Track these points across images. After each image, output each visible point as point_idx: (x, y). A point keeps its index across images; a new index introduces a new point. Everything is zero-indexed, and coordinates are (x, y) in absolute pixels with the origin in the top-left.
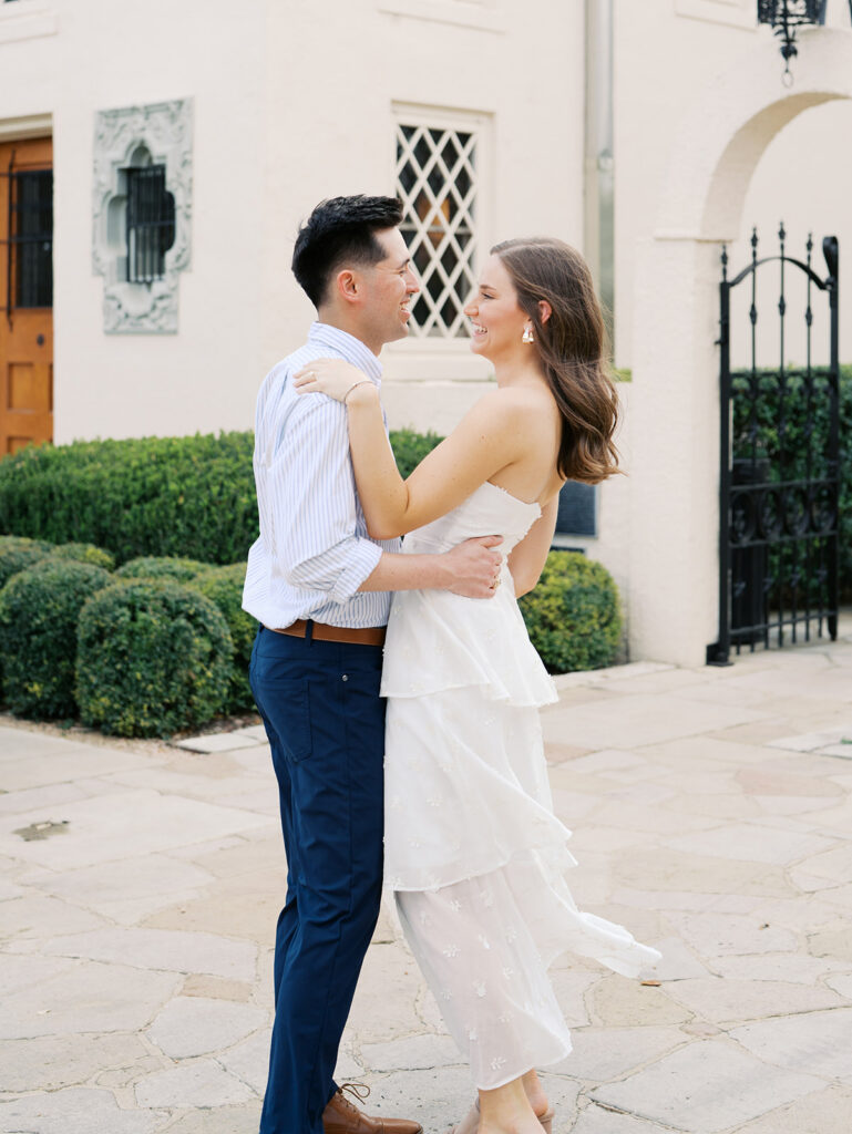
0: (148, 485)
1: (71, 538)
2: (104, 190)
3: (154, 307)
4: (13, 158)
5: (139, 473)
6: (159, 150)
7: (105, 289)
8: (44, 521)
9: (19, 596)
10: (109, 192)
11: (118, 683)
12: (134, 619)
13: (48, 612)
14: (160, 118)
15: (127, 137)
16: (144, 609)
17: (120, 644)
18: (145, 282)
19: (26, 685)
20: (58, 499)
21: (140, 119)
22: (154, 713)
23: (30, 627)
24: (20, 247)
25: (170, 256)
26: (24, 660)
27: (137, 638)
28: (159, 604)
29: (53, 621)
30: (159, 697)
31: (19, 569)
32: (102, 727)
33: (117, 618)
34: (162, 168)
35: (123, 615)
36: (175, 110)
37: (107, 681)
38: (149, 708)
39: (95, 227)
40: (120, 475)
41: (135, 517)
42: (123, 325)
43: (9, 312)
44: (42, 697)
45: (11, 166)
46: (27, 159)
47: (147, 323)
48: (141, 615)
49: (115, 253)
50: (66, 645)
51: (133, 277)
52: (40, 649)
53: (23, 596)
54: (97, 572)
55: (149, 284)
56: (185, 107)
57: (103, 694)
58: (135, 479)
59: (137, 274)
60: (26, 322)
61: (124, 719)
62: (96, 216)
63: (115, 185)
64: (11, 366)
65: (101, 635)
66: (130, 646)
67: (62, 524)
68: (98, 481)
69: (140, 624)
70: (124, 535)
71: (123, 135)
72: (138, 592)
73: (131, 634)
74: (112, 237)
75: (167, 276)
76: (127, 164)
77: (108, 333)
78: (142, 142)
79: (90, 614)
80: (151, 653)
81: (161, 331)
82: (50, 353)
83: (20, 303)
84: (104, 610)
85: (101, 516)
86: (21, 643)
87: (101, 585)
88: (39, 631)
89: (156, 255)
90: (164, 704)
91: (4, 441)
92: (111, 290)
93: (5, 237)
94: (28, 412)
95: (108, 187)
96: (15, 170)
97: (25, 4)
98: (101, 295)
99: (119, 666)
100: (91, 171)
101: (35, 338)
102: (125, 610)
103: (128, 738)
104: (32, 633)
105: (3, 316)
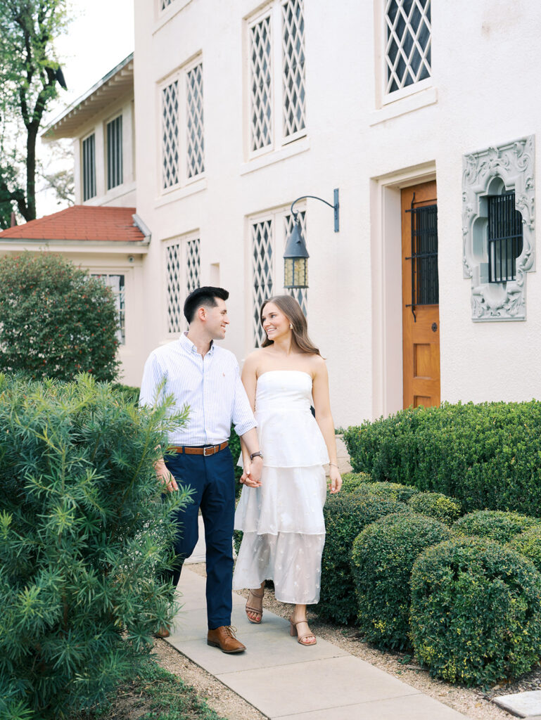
0: (487, 446)
1: (431, 488)
2: (471, 214)
3: (508, 301)
4: (414, 198)
5: (481, 436)
6: (510, 179)
7: (472, 288)
8: (412, 470)
9: (366, 546)
10: (475, 215)
11: (442, 634)
12: (456, 578)
13: (389, 561)
14: (509, 155)
15: (486, 172)
16: (465, 570)
17: (442, 600)
18: (501, 281)
19: (374, 621)
20: (422, 454)
21: (495, 157)
22: (474, 667)
23: (375, 573)
24: (420, 260)
25: (519, 261)
26: (371, 599)
27: (458, 596)
28: (479, 565)
29: (393, 569)
30: (478, 652)
31: (374, 519)
32: (431, 670)
33: (442, 577)
34: (512, 194)
35: (446, 574)
36: (521, 146)
37: (432, 632)
38: (468, 661)
39: (465, 242)
40: (466, 437)
41: (476, 473)
42: (487, 315)
43: (414, 309)
44: (386, 633)
45: (413, 204)
46: (422, 197)
47: (503, 313)
48: (463, 575)
49: (479, 262)
50: (402, 594)
51: (493, 280)
52: (384, 592)
53: (369, 546)
54: (434, 527)
55: (504, 283)
56: (528, 143)
57: (429, 644)
58: (477, 441)
59: (496, 278)
60: (423, 313)
61: (447, 668)
62: (465, 234)
63: (478, 209)
64: (416, 345)
65: (427, 590)
66: (452, 603)
67: (424, 473)
68: (449, 441)
69: (460, 583)
70: (467, 488)
71: (482, 173)
72: (461, 551)
73: (453, 591)
74: (477, 250)
75: (517, 277)
76: (486, 194)
77: (476, 321)
78: (497, 174)
79: (420, 569)
80: (470, 611)
81: (513, 319)
82: (438, 336)
83: (420, 302)
84: (430, 568)
85: (451, 471)
86: (369, 586)
87: (436, 540)
88: (381, 577)
89: (509, 261)
90: (482, 658)
91: (413, 399)
92: (477, 289)
93: (409, 255)
94: (427, 378)
95: (474, 212)
96: (416, 206)
97: (418, 85)
98: (470, 292)
99: (442, 620)
100: (461, 200)
101: (431, 326)
102: (448, 569)
103: (452, 684)
104: (376, 579)
105: (410, 309)
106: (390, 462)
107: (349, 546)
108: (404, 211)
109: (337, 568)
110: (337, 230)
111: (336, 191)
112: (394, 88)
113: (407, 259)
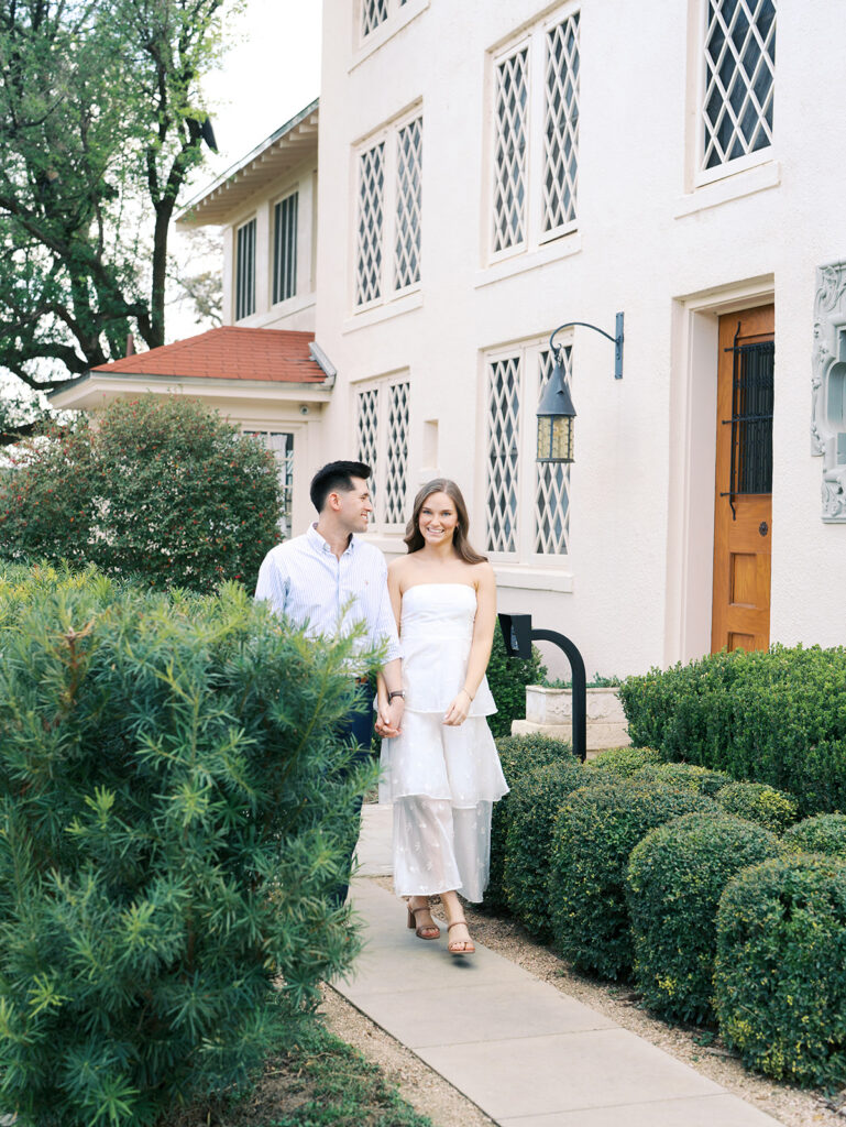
0: (840, 715)
1: (752, 775)
2: (826, 357)
4: (739, 330)
5: (832, 699)
7: (825, 471)
8: (723, 747)
9: (650, 861)
10: (833, 359)
11: (763, 1003)
12: (787, 916)
13: (684, 886)
16: (802, 905)
17: (765, 950)
19: (658, 977)
20: (739, 723)
22: (812, 1056)
23: (663, 903)
24: (744, 425)
26: (655, 943)
27: (790, 944)
28: (824, 898)
29: (691, 898)
30: (819, 1033)
31: (663, 820)
32: (744, 1057)
33: (765, 914)
35: (772, 910)
37: (749, 999)
38: (804, 1047)
39: (815, 400)
40: (809, 699)
41: (822, 756)
42: (843, 513)
43: (732, 499)
44: (676, 996)
45: (736, 340)
46: (751, 329)
48: (798, 913)
49: (835, 431)
50: (704, 938)
52: (675, 933)
53: (655, 861)
54: (756, 836)
57: (743, 1017)
58: (825, 707)
60: (746, 507)
61: (770, 1056)
62: (816, 388)
63: (837, 350)
64: (734, 555)
65: (743, 933)
66: (780, 955)
67: (742, 753)
68: (782, 705)
69: (793, 926)
70: (807, 778)
72: (797, 876)
73: (783, 938)
74: (834, 413)
77: (827, 522)
79: (732, 900)
80: (808, 969)
82: (769, 543)
83: (744, 489)
84: (748, 899)
85: (784, 750)
86: (653, 922)
87: (758, 856)
88: (672, 910)
90: (825, 1043)
91: (725, 638)
92: (832, 473)
93: (729, 417)
94: (750, 607)
95: (831, 354)
96: (741, 343)
97: (750, 158)
98: (821, 478)
99: (765, 981)
100: (812, 335)
101: (758, 526)
102: (775, 903)
103: (776, 1082)
104: (664, 912)
105: (726, 500)
106: (689, 733)
107: (624, 859)
108: (723, 350)
109: (604, 893)
110: (619, 376)
111: (620, 317)
112: (713, 161)
113: (724, 423)
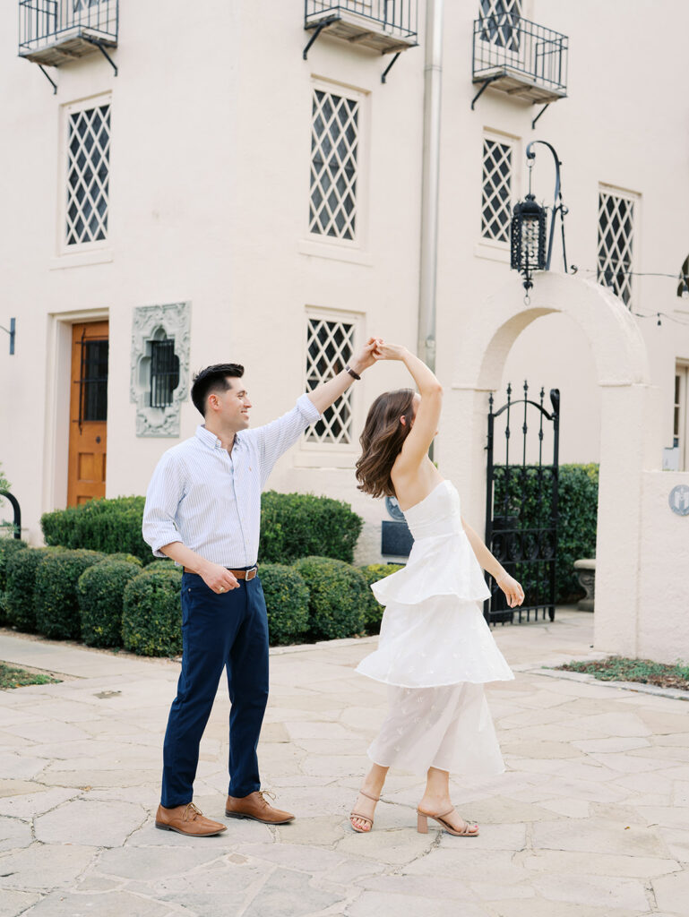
1: (120, 551)
2: (138, 353)
3: (166, 422)
4: (84, 333)
6: (171, 331)
7: (138, 411)
8: (102, 542)
9: (91, 579)
10: (141, 355)
11: (145, 626)
12: (155, 591)
13: (107, 588)
14: (171, 313)
15: (152, 323)
16: (160, 586)
17: (147, 605)
18: (160, 407)
19: (94, 628)
20: (110, 529)
21: (160, 313)
22: (165, 643)
23: (97, 596)
24: (87, 384)
25: (176, 392)
26: (93, 614)
27: (157, 602)
28: (169, 584)
29: (110, 593)
30: (168, 634)
31: (91, 565)
32: (136, 651)
33: (146, 591)
34: (172, 341)
35: (149, 589)
36: (181, 308)
37: (139, 625)
38: (162, 640)
39: (132, 375)
42: (147, 432)
43: (80, 424)
44: (103, 635)
45: (83, 338)
46: (93, 334)
47: (161, 431)
48: (159, 590)
49: (143, 390)
51: (154, 405)
52: (102, 608)
53: (94, 579)
54: (134, 568)
55: (163, 408)
56: (186, 308)
57: (137, 632)
59: (156, 402)
60: (90, 429)
61: (148, 646)
62: (133, 368)
63: (144, 350)
64: (80, 454)
65: (136, 600)
66: (153, 606)
67: (113, 543)
69: (158, 594)
71: (149, 323)
72: (157, 577)
73: (153, 600)
74: (142, 380)
75: (174, 404)
76: (152, 339)
77: (138, 436)
78: (161, 326)
79: (131, 589)
80: (164, 610)
81: (169, 436)
82: (105, 447)
83: (86, 418)
84: (138, 587)
86: (92, 605)
87: (136, 574)
88: (102, 598)
89: (167, 392)
90: (170, 638)
91: (74, 497)
92: (141, 412)
93: (78, 378)
94: (90, 482)
95: (141, 352)
96: (85, 340)
97: (94, 243)
98: (135, 414)
99: (146, 617)
100: (131, 342)
101: (95, 439)
102: (150, 586)
103: (150, 656)
104: (98, 599)
105: (76, 425)
106: (84, 536)
107: (75, 582)
108: (74, 343)
109: (65, 599)
110: (12, 352)
111: (13, 321)
112: (72, 241)
113: (75, 382)
